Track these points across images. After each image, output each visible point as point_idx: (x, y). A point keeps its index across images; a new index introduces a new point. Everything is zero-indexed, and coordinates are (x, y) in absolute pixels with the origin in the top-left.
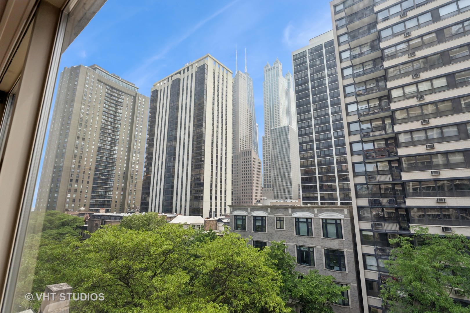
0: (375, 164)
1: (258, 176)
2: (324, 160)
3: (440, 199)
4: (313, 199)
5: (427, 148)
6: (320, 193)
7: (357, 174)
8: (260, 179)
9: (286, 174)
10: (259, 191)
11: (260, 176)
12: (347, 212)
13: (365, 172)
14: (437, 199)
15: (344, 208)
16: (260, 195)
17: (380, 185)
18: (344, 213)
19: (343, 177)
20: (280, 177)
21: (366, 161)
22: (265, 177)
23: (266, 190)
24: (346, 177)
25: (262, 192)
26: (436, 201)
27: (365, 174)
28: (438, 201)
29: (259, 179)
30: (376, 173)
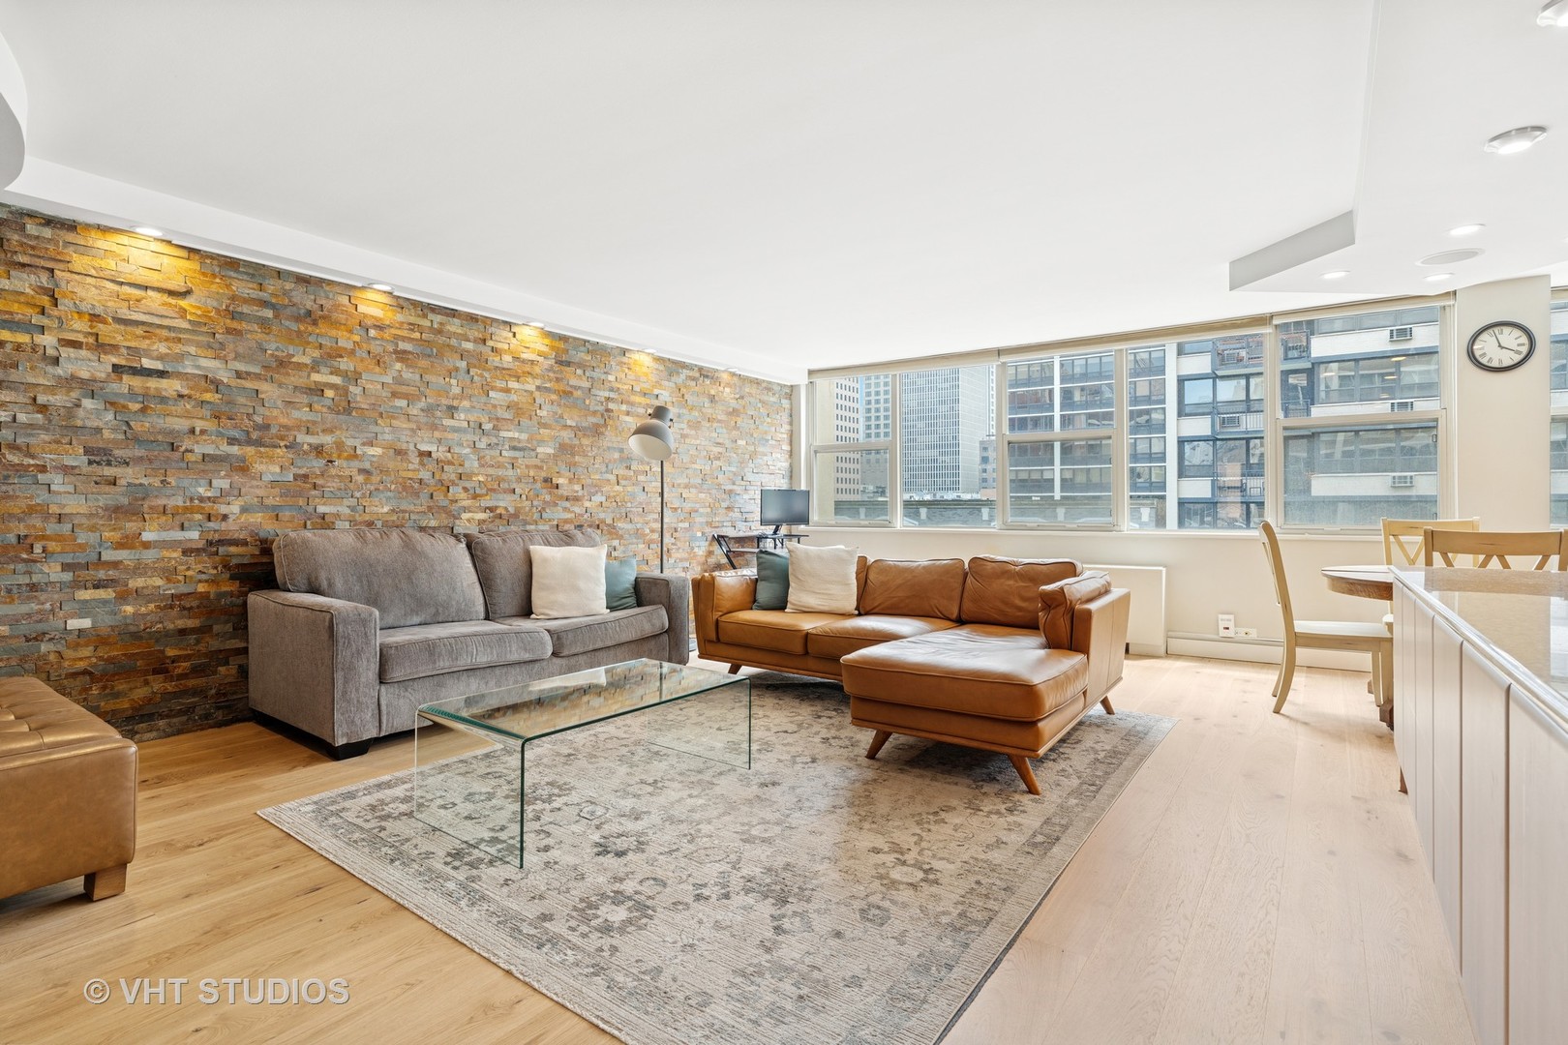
0: (1243, 382)
1: (848, 414)
2: (1084, 362)
3: (1400, 477)
4: (1039, 486)
5: (1392, 336)
6: (1061, 469)
7: (1188, 410)
8: (855, 426)
9: (943, 408)
10: (852, 466)
11: (855, 415)
12: (1150, 517)
13: (1213, 403)
14: (1394, 477)
15: (1143, 505)
16: (852, 476)
17: (1248, 440)
18: (1140, 518)
19: (1138, 420)
20: (920, 419)
21: (1219, 373)
22: (868, 419)
23: (873, 461)
24: (1146, 417)
25: (859, 466)
26: (1390, 480)
27: (1212, 409)
28: (1394, 483)
29: (852, 425)
30: (1242, 407)
